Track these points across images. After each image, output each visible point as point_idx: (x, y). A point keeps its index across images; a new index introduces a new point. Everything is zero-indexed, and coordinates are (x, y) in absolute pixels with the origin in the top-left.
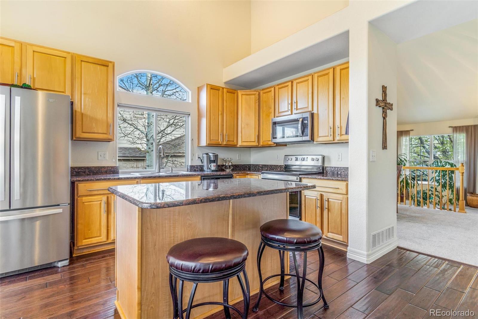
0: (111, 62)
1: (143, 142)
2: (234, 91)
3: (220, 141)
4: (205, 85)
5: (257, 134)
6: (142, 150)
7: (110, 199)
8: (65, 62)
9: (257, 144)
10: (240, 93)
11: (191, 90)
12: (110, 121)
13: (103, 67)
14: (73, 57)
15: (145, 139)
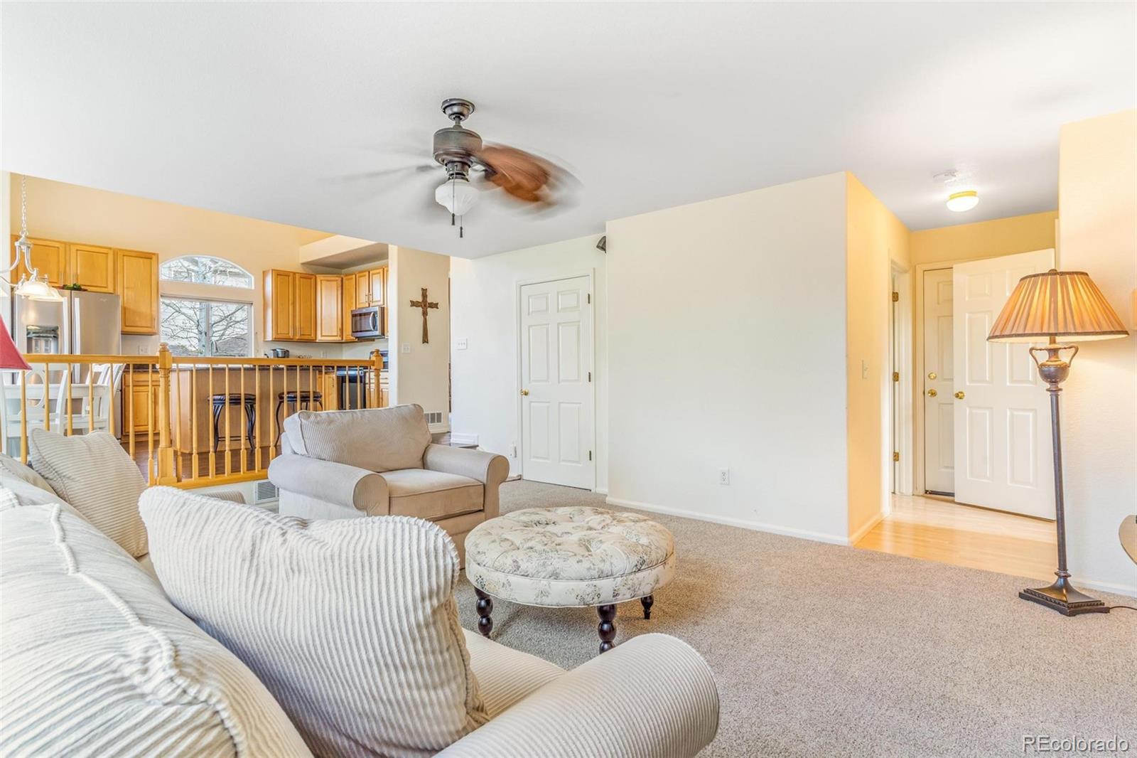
0: (154, 254)
1: (192, 335)
2: (310, 276)
3: (291, 335)
4: (269, 271)
5: (340, 326)
6: (190, 348)
7: (157, 390)
8: (107, 258)
9: (340, 339)
10: (319, 278)
11: (253, 275)
12: (154, 313)
13: (145, 260)
14: (116, 252)
15: (196, 331)
